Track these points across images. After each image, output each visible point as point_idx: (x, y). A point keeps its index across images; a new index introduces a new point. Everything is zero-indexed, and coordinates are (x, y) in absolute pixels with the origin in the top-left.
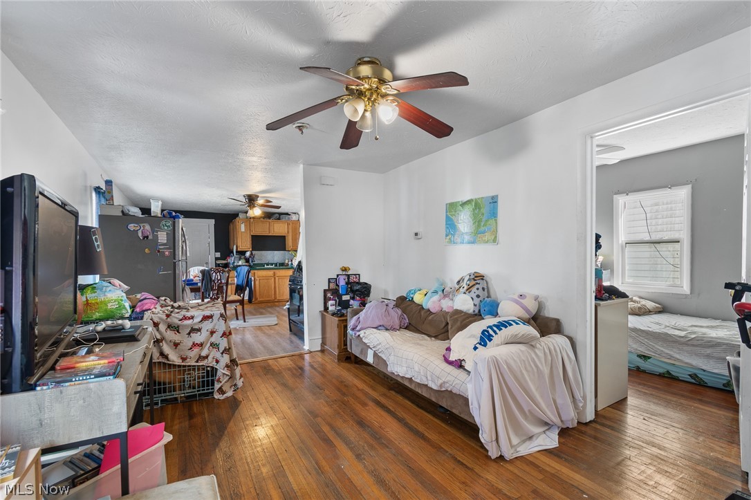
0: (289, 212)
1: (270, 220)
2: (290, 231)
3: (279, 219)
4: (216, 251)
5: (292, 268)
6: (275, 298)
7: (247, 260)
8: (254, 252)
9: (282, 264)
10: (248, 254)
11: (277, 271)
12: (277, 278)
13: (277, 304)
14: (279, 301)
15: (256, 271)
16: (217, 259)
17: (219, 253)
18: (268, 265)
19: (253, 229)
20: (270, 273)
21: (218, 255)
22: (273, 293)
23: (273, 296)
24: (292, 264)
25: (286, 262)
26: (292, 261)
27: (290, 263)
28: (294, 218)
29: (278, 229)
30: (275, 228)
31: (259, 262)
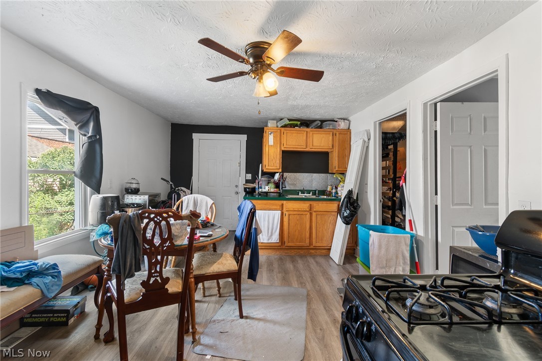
0: (336, 117)
1: (308, 130)
2: (336, 145)
3: (321, 127)
4: (247, 172)
5: (337, 199)
6: (311, 243)
7: (277, 185)
8: (285, 174)
9: (323, 192)
10: (277, 177)
11: (314, 204)
12: (314, 214)
13: (313, 251)
14: (316, 248)
15: (285, 202)
16: (247, 181)
17: (250, 175)
18: (303, 192)
19: (284, 141)
20: (305, 206)
21: (249, 176)
22: (308, 235)
23: (307, 241)
24: (337, 193)
25: (329, 189)
26: (336, 188)
27: (334, 191)
28: (342, 125)
29: (318, 141)
30: (315, 140)
31: (292, 188)
